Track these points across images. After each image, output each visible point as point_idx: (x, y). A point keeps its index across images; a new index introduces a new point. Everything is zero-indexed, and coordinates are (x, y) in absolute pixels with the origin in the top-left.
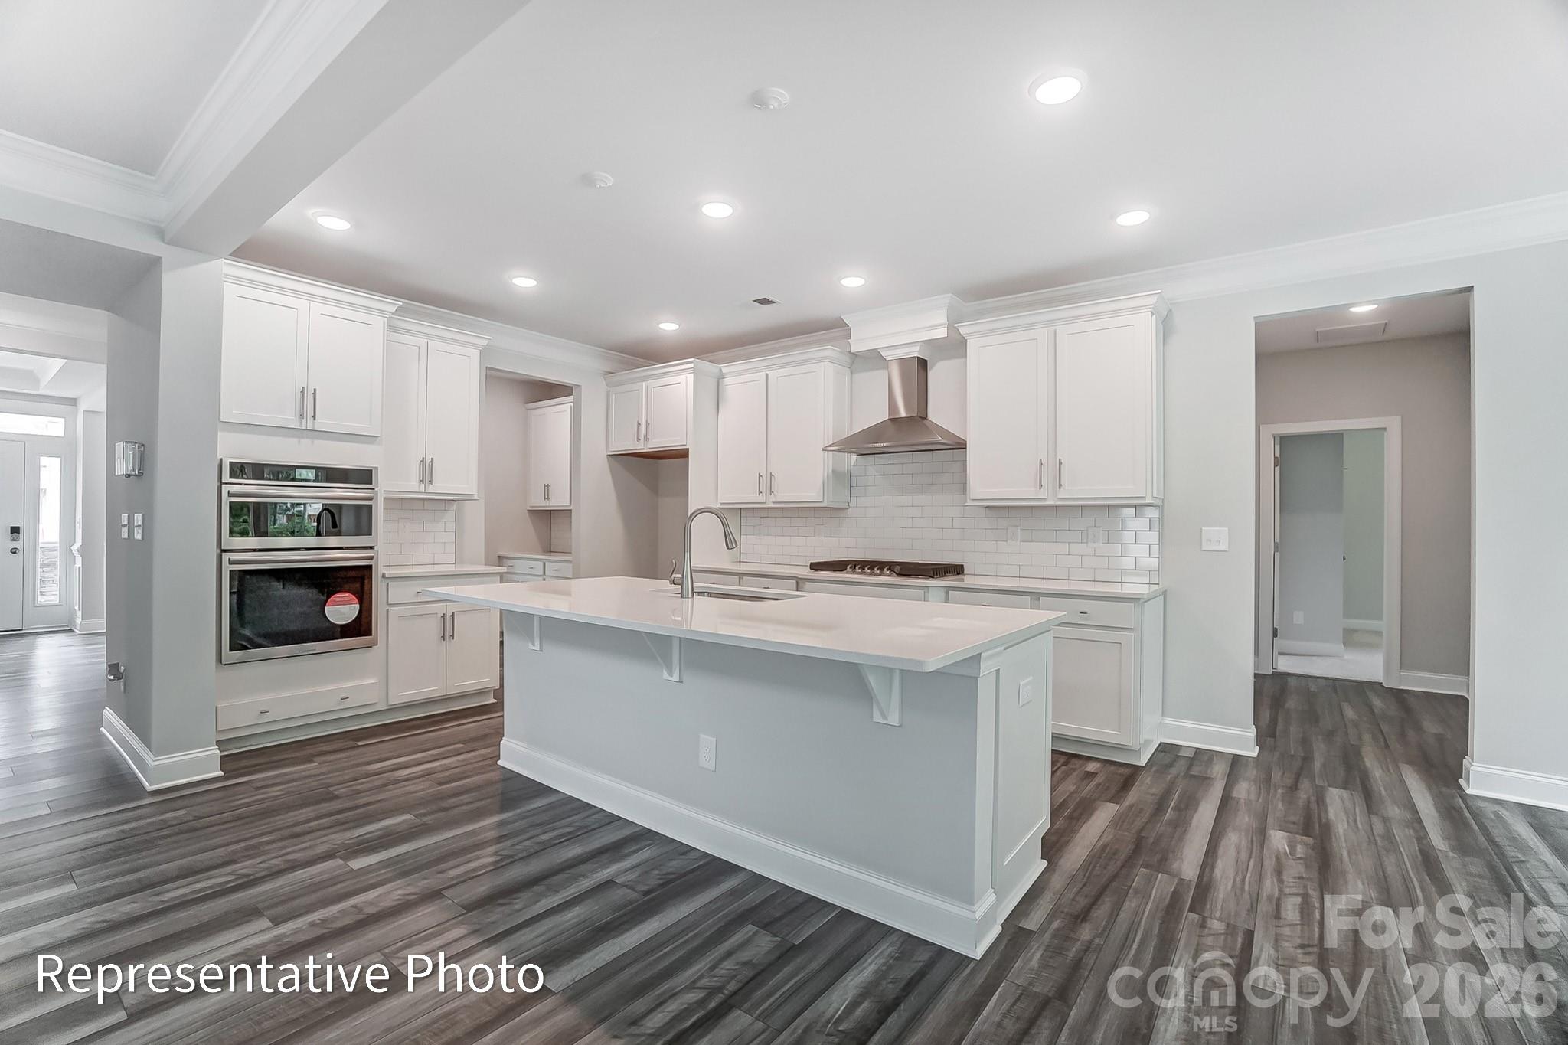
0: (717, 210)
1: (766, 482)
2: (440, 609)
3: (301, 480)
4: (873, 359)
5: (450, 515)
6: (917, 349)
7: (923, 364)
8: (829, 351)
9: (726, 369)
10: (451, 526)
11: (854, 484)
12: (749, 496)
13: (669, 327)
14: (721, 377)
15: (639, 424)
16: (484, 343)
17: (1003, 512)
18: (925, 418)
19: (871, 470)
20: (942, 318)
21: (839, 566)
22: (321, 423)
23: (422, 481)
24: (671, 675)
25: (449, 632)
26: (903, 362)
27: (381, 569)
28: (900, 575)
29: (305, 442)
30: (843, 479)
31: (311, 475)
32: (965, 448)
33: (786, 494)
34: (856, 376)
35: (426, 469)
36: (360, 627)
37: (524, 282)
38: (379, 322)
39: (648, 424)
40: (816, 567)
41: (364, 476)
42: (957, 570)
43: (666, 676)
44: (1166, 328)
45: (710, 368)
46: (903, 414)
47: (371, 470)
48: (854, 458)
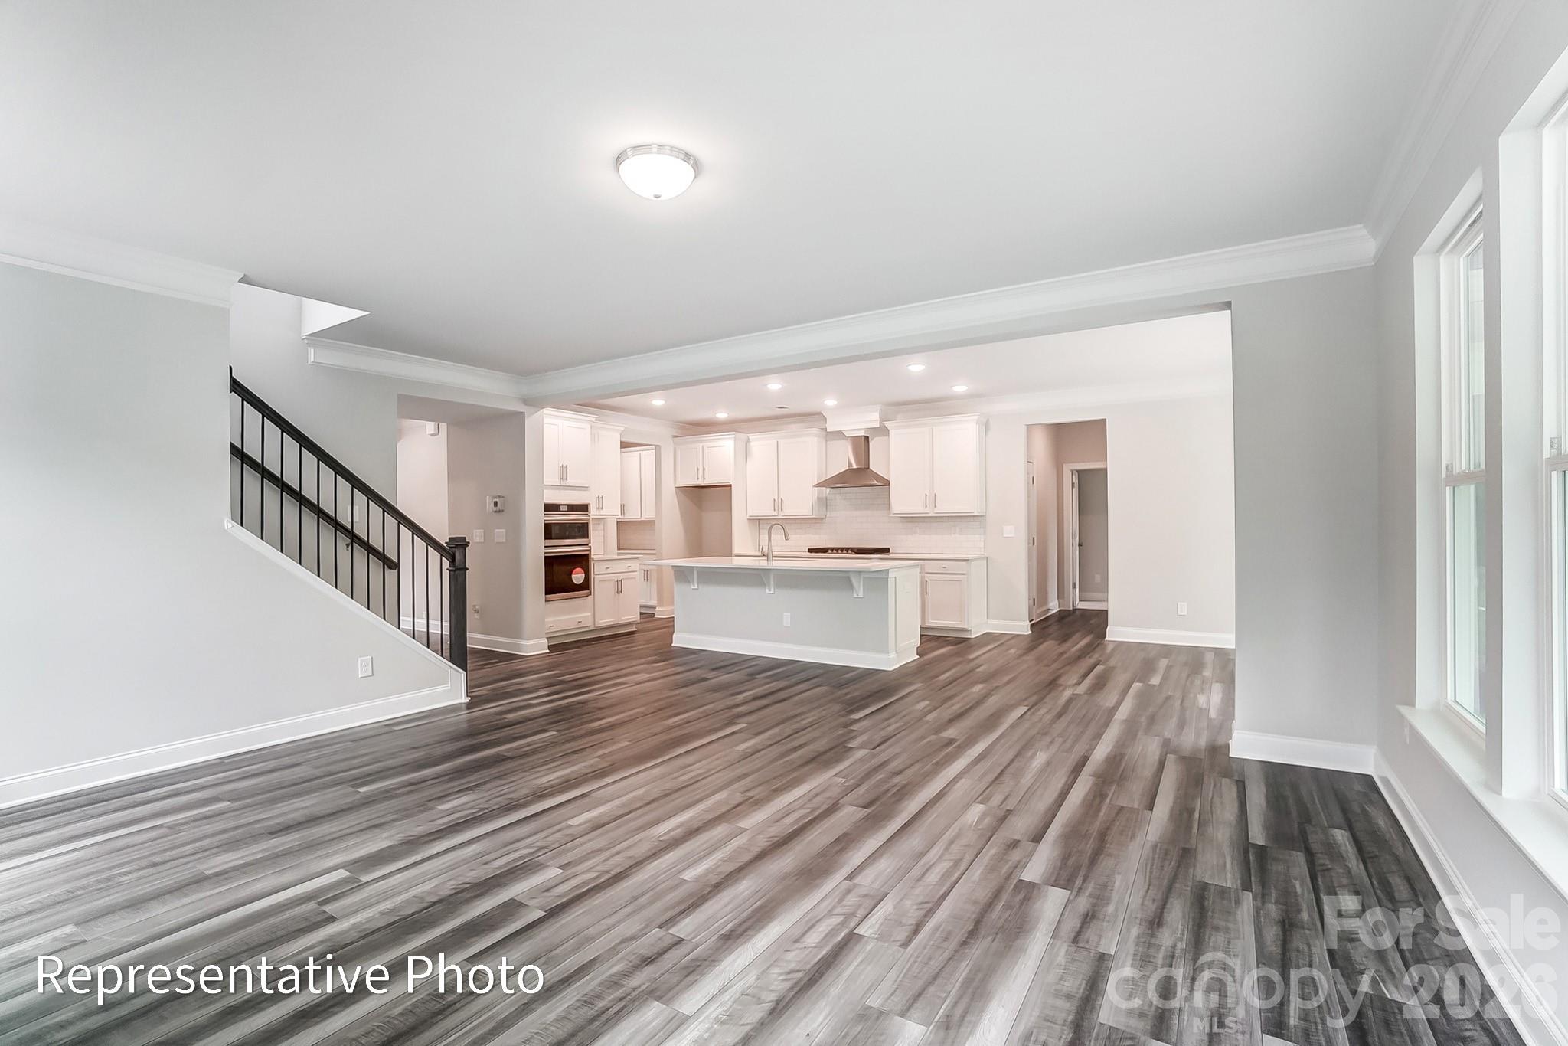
1: (778, 504)
2: (615, 577)
3: (562, 511)
4: (839, 435)
5: (601, 527)
6: (863, 431)
7: (867, 438)
8: (815, 431)
9: (752, 437)
10: (602, 533)
11: (828, 504)
12: (767, 511)
13: (722, 415)
14: (748, 442)
15: (698, 469)
16: (622, 429)
17: (910, 520)
18: (869, 468)
19: (839, 497)
20: (876, 416)
21: (824, 550)
22: (570, 482)
23: (598, 508)
24: (770, 590)
25: (620, 590)
26: (855, 439)
27: (593, 556)
28: (856, 553)
29: (565, 491)
30: (824, 503)
31: (566, 508)
32: (889, 485)
33: (789, 511)
34: (828, 442)
35: (601, 502)
36: (585, 586)
38: (588, 426)
39: (704, 469)
40: (810, 551)
41: (584, 508)
42: (887, 550)
43: (767, 591)
44: (987, 427)
45: (743, 436)
46: (855, 467)
47: (587, 505)
48: (828, 489)
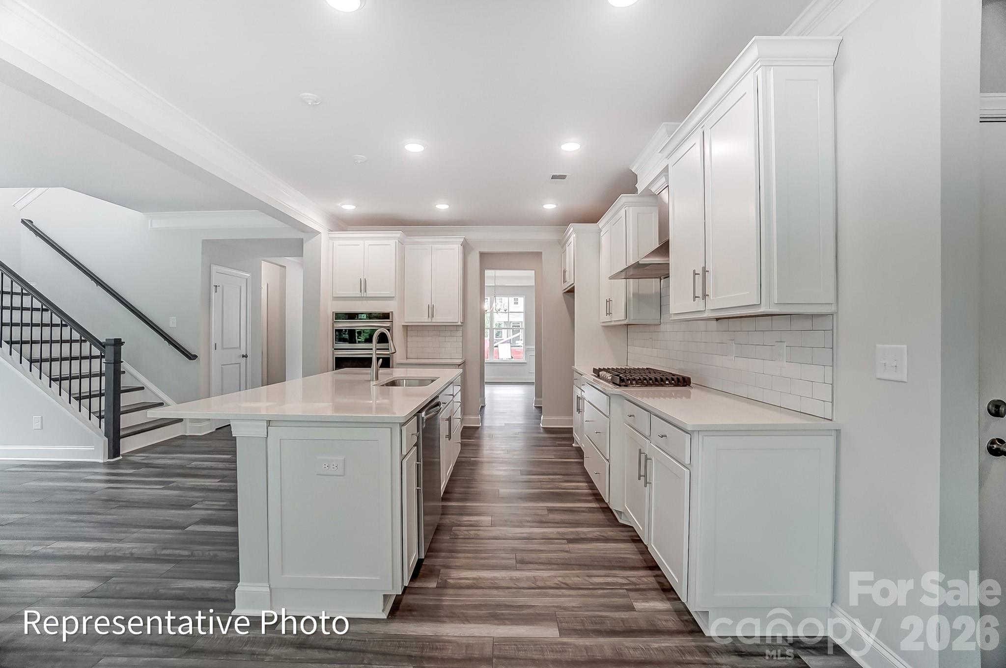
0: (414, 148)
3: (360, 319)
5: (460, 333)
9: (600, 225)
14: (600, 231)
16: (461, 240)
22: (368, 293)
23: (428, 317)
29: (365, 302)
35: (431, 311)
37: (442, 207)
41: (386, 316)
45: (590, 227)
47: (389, 313)
